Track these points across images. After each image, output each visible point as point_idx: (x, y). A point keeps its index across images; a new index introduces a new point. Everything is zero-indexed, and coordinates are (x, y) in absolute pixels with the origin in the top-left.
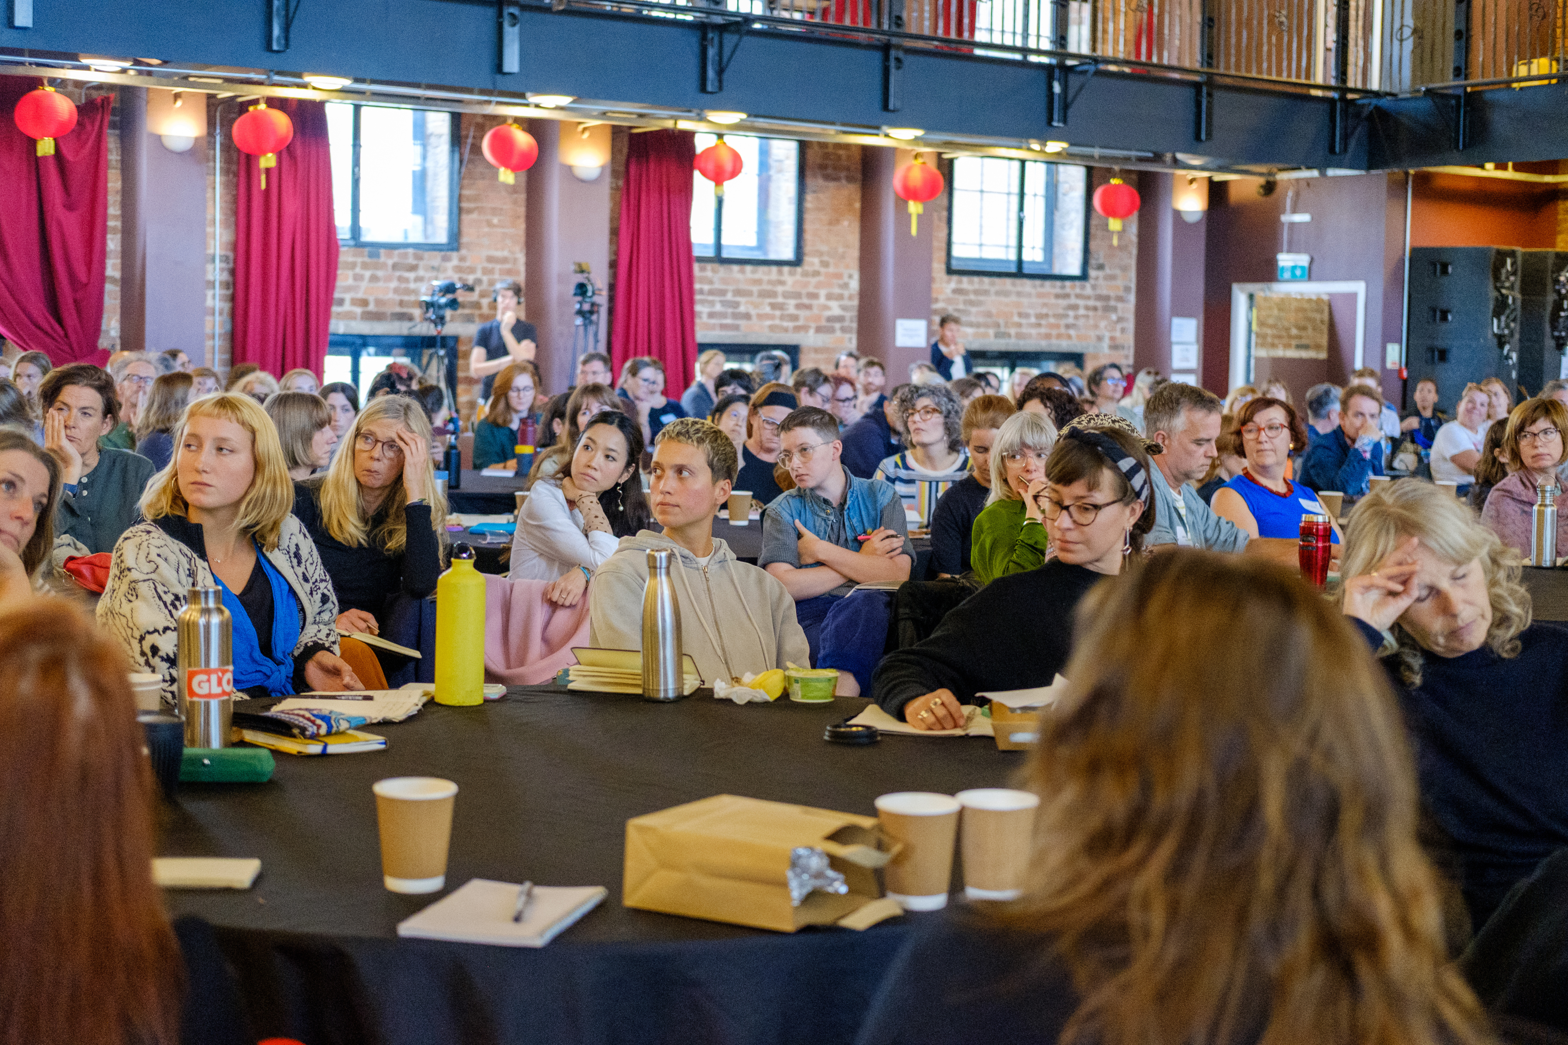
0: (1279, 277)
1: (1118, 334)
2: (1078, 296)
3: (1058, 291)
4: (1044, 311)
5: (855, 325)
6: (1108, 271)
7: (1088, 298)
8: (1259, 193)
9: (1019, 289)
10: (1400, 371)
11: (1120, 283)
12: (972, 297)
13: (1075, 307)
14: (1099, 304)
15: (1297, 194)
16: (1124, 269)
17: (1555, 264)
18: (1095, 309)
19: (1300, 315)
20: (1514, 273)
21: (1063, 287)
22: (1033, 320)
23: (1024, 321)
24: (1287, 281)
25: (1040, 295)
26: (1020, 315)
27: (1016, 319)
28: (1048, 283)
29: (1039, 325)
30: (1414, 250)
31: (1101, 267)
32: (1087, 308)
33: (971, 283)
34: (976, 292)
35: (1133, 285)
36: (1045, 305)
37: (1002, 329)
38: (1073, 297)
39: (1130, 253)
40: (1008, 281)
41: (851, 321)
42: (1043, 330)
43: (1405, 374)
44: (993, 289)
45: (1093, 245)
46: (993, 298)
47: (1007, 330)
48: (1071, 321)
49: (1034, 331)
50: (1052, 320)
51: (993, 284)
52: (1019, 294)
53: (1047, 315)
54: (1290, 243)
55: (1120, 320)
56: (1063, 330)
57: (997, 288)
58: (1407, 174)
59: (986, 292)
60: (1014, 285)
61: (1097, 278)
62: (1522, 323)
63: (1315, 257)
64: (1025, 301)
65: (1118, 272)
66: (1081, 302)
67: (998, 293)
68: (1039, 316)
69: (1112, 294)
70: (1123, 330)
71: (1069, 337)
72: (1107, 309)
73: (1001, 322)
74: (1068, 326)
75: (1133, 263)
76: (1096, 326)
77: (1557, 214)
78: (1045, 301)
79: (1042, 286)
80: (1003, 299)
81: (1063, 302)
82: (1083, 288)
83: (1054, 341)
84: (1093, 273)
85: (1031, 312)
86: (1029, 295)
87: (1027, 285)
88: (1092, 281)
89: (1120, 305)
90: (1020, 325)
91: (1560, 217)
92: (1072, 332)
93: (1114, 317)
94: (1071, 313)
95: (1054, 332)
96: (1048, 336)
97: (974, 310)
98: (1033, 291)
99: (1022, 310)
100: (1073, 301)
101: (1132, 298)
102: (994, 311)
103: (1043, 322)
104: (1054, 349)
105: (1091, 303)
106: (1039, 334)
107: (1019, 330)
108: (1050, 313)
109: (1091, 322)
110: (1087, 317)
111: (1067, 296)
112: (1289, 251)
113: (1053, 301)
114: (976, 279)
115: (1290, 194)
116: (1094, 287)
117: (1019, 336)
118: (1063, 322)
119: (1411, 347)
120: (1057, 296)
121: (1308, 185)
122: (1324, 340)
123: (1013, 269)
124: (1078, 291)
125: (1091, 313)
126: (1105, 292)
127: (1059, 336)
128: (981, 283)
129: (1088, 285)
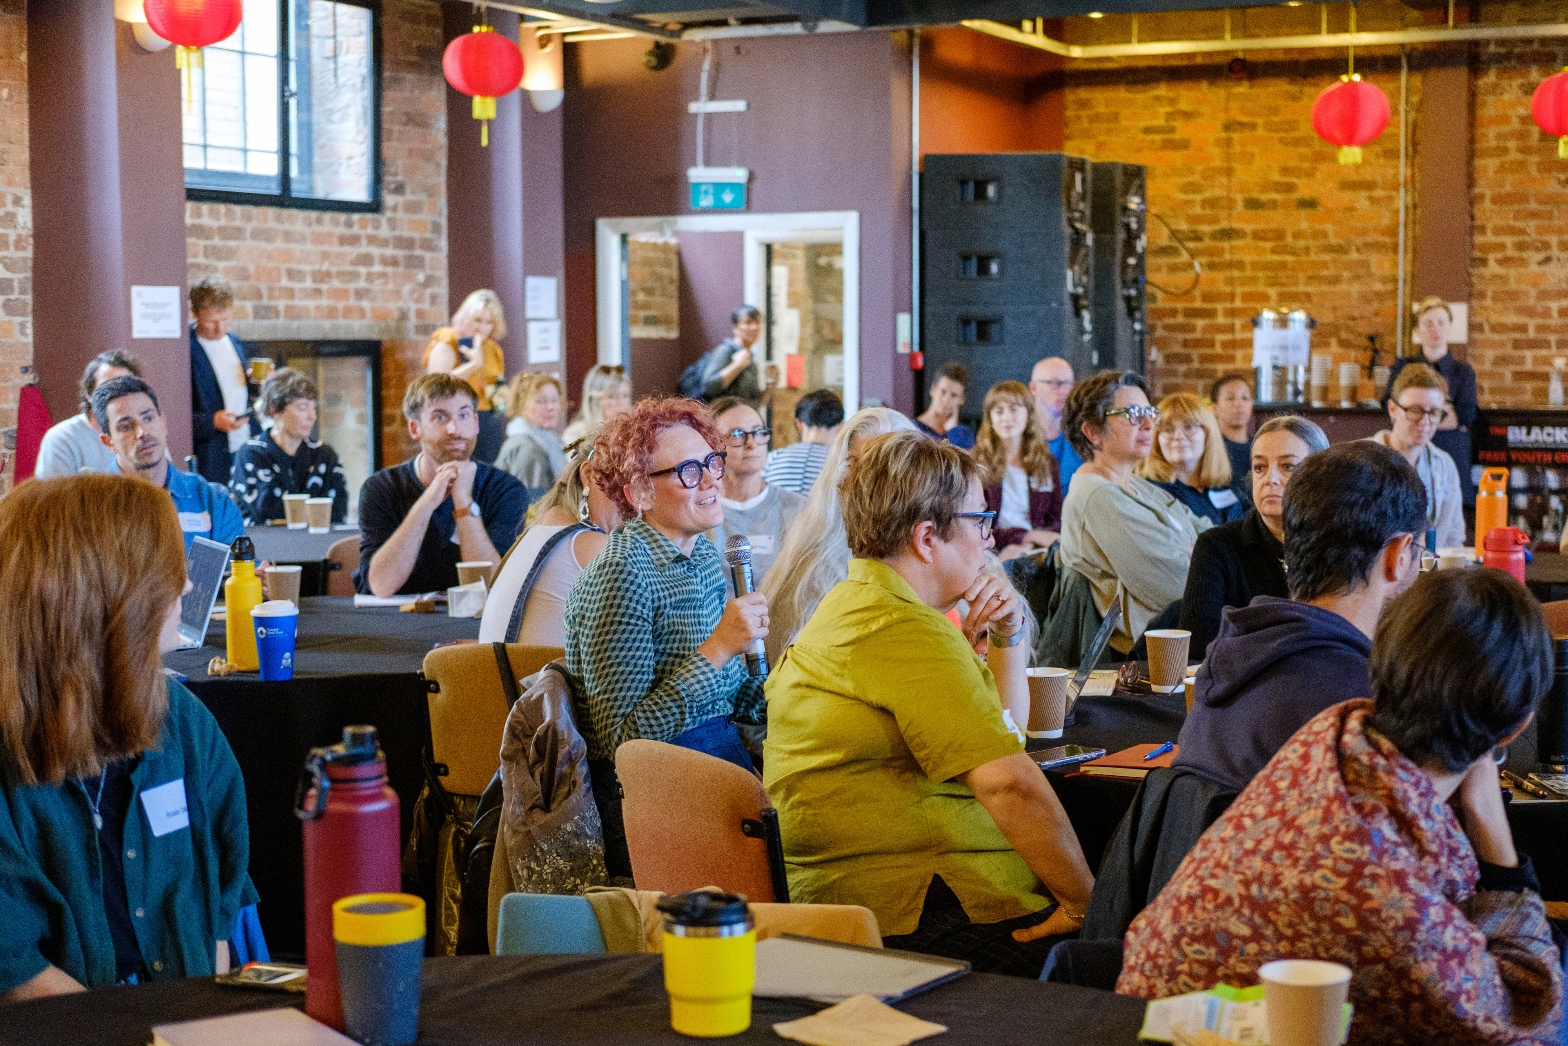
0: (692, 206)
1: (426, 306)
2: (372, 240)
3: (342, 230)
4: (325, 267)
5: (29, 298)
6: (409, 196)
7: (385, 243)
8: (647, 64)
9: (287, 226)
10: (912, 356)
11: (425, 216)
12: (217, 241)
13: (366, 260)
14: (400, 253)
15: (717, 67)
16: (431, 192)
17: (1123, 184)
18: (394, 262)
19: (647, 270)
20: (1083, 197)
21: (349, 224)
22: (309, 284)
23: (296, 285)
24: (706, 211)
25: (318, 239)
26: (291, 274)
27: (285, 282)
28: (328, 216)
29: (318, 292)
30: (928, 161)
31: (399, 189)
32: (385, 261)
33: (214, 215)
34: (223, 232)
35: (444, 221)
36: (325, 256)
37: (265, 302)
38: (364, 242)
39: (438, 165)
40: (271, 212)
41: (23, 291)
42: (324, 302)
43: (920, 362)
44: (249, 227)
45: (389, 149)
46: (249, 243)
47: (273, 303)
48: (362, 284)
49: (311, 304)
50: (336, 283)
51: (248, 218)
52: (288, 236)
53: (328, 274)
54: (708, 148)
55: (429, 281)
56: (352, 302)
57: (254, 224)
58: (911, 33)
59: (237, 233)
60: (279, 219)
61: (395, 209)
62: (1096, 277)
63: (758, 171)
64: (296, 247)
65: (422, 197)
66: (376, 251)
67: (257, 235)
68: (321, 276)
69: (417, 236)
70: (434, 298)
71: (362, 313)
72: (414, 263)
73: (263, 287)
74: (360, 294)
75: (441, 180)
76: (397, 293)
77: (1064, 108)
78: (325, 248)
79: (319, 221)
80: (264, 245)
81: (352, 251)
82: (377, 227)
83: (341, 321)
84: (389, 199)
85: (306, 268)
86: (302, 239)
87: (298, 220)
88: (389, 214)
89: (428, 255)
90: (290, 293)
91: (1069, 113)
92: (365, 304)
93: (421, 277)
94: (363, 270)
95: (341, 305)
96: (331, 313)
97: (221, 265)
98: (307, 231)
99: (294, 266)
100: (364, 248)
101: (443, 243)
102: (252, 268)
103: (324, 287)
104: (342, 335)
105: (389, 252)
106: (318, 308)
107: (290, 302)
108: (334, 270)
109: (391, 286)
110: (383, 275)
111: (354, 240)
112: (708, 163)
113: (336, 248)
114: (222, 208)
115: (707, 65)
116: (392, 223)
117: (292, 313)
118: (352, 286)
119: (928, 316)
120: (344, 240)
121: (738, 49)
122: (673, 310)
123: (274, 190)
124: (370, 231)
125: (390, 270)
126: (406, 234)
127: (348, 312)
128: (229, 214)
129: (384, 219)
